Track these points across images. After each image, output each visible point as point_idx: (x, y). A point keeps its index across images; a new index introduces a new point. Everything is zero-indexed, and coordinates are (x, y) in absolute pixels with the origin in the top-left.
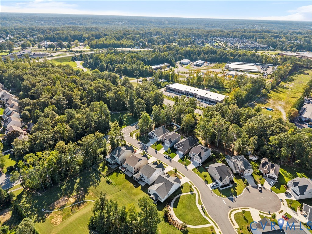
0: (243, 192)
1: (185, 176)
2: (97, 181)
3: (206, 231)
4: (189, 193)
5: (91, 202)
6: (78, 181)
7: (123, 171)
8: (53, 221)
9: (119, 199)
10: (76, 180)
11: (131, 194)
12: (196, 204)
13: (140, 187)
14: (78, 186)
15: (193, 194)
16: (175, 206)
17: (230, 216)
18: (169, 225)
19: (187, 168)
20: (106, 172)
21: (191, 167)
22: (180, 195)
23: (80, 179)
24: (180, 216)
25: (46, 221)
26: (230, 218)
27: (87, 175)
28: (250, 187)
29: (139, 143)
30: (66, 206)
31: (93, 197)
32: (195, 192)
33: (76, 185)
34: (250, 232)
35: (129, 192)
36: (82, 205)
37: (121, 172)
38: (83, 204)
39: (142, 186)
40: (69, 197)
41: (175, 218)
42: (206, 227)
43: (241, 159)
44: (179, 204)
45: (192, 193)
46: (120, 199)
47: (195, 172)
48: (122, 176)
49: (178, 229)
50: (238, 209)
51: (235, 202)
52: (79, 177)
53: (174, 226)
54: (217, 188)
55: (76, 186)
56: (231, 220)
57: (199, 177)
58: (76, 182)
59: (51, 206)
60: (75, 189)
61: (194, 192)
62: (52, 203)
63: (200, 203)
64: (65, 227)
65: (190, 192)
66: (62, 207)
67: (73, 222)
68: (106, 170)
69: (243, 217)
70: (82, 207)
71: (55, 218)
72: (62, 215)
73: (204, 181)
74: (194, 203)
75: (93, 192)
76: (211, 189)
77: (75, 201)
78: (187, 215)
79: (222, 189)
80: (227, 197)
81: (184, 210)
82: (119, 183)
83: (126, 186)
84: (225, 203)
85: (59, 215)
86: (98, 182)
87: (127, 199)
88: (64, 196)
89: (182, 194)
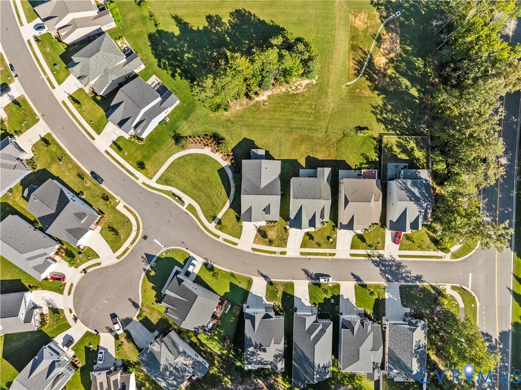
0: (140, 292)
1: (252, 252)
2: (384, 118)
3: (155, 164)
4: (220, 216)
5: (349, 81)
6: (414, 92)
7: (363, 171)
8: (363, 16)
9: (312, 116)
10: (418, 90)
11: (303, 140)
12: (196, 201)
13: (303, 162)
14: (404, 87)
15: (213, 220)
16: (222, 172)
17: (137, 219)
18: (207, 133)
19: (265, 277)
20: (391, 147)
21: (259, 288)
22: (232, 200)
23: (416, 98)
24: (204, 159)
25: (371, 6)
26: (134, 215)
27: (415, 114)
28: (134, 315)
29: (418, 278)
30: (376, 45)
31: (358, 90)
32: (212, 226)
33: (408, 84)
34: (100, 211)
35: (310, 139)
36: (357, 67)
37: (364, 166)
38: (356, 69)
39: (302, 168)
40: (391, 60)
41: (207, 151)
42: (158, 170)
43: (168, 373)
44: (220, 181)
45: (216, 221)
46: (310, 117)
47: (244, 278)
48: (354, 160)
49: (190, 137)
50: (132, 244)
51: (143, 257)
52: (420, 99)
53: (199, 136)
54: (184, 266)
55: (405, 82)
56: (132, 212)
57: (228, 271)
58: (413, 86)
59: (396, 27)
60: (400, 79)
61: (214, 224)
62: (401, 32)
63: (190, 207)
64: (333, 19)
65: (220, 220)
66: (379, 40)
67: (333, 33)
68: (397, 150)
69: (119, 231)
70: (352, 64)
71: (366, 20)
72: (363, 31)
73: (215, 265)
74: (200, 202)
75: (366, 97)
76: (192, 254)
77: (373, 63)
78: (195, 170)
79: (174, 271)
80: (159, 258)
81: (204, 174)
82: (343, 143)
83: (328, 147)
84: (155, 240)
85: (368, 27)
86: (379, 116)
87: (300, 126)
88: (401, 54)
89: (228, 204)
